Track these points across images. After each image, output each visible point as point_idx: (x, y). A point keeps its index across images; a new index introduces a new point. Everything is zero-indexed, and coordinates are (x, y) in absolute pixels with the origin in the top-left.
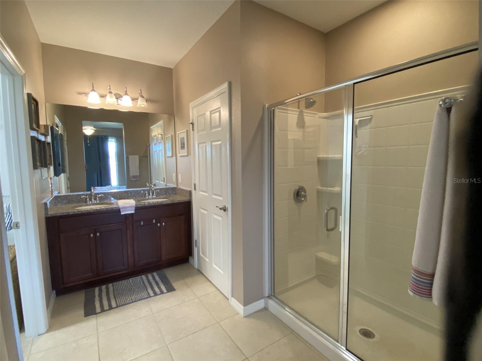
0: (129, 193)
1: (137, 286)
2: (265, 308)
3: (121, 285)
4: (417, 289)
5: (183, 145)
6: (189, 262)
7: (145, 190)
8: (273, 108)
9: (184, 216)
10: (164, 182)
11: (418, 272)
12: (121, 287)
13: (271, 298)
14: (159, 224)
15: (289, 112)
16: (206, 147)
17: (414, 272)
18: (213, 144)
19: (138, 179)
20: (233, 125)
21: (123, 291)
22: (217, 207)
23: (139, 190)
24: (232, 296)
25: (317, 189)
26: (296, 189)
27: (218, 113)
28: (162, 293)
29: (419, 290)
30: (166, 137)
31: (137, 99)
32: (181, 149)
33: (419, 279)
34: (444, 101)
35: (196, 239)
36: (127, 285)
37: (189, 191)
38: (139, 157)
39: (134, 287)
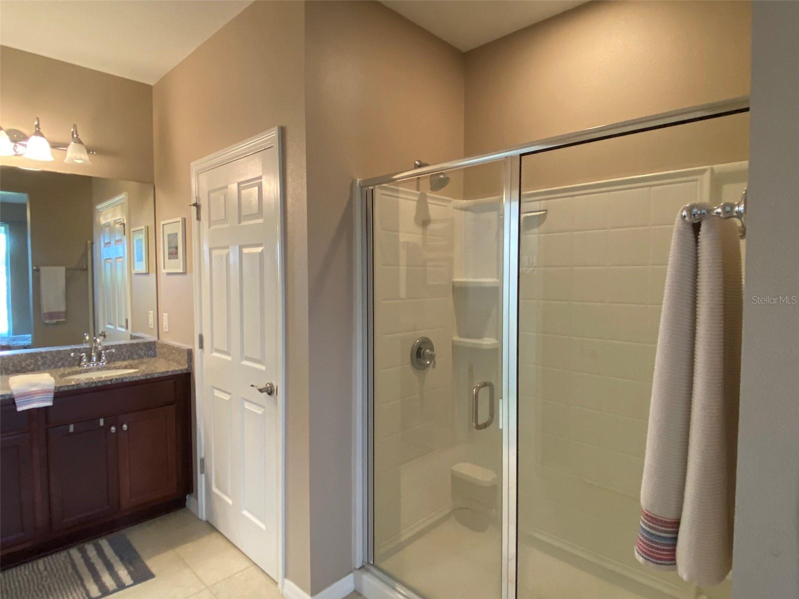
0: (39, 358)
1: (57, 576)
2: (355, 591)
3: (15, 579)
4: (651, 552)
5: (174, 250)
6: (186, 506)
7: (79, 351)
8: (371, 188)
9: (174, 406)
10: (127, 328)
11: (652, 519)
12: (17, 583)
13: (368, 571)
14: (113, 429)
15: (400, 195)
16: (228, 256)
17: (645, 519)
18: (245, 251)
19: (63, 320)
20: (289, 215)
21: (21, 593)
22: (252, 386)
23: (64, 350)
24: (286, 575)
25: (453, 341)
26: (415, 344)
27: (256, 188)
28: (121, 586)
29: (654, 553)
30: (132, 230)
31: (66, 145)
32: (169, 259)
33: (653, 532)
34: (690, 210)
35: (203, 455)
36: (32, 577)
37: (188, 350)
38: (67, 270)
39: (49, 580)
